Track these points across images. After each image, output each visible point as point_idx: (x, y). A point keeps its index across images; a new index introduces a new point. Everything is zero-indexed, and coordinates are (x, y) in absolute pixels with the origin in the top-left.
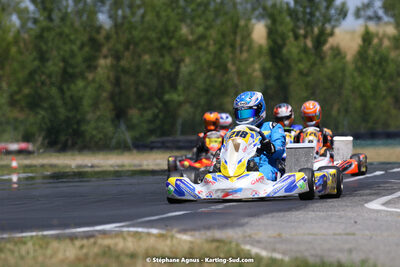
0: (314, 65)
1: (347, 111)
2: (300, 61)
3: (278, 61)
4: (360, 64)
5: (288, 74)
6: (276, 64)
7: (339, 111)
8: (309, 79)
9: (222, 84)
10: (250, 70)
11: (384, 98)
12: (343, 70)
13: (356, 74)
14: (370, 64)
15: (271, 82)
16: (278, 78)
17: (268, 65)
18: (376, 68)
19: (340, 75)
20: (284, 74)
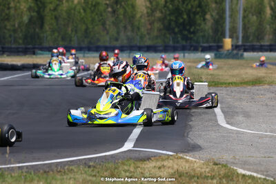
0: (58, 5)
1: (76, 31)
2: (51, 3)
3: (39, 3)
4: (84, 5)
5: (44, 11)
6: (37, 5)
7: (72, 31)
8: (55, 13)
9: (7, 15)
10: (22, 7)
11: (97, 25)
12: (75, 9)
13: (82, 11)
14: (90, 6)
15: (35, 14)
16: (38, 12)
17: (33, 5)
18: (93, 8)
19: (73, 11)
20: (42, 10)
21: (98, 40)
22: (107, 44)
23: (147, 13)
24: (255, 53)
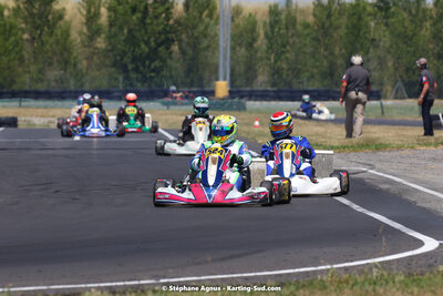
21: (13, 82)
22: (27, 88)
23: (82, 42)
24: (265, 103)
